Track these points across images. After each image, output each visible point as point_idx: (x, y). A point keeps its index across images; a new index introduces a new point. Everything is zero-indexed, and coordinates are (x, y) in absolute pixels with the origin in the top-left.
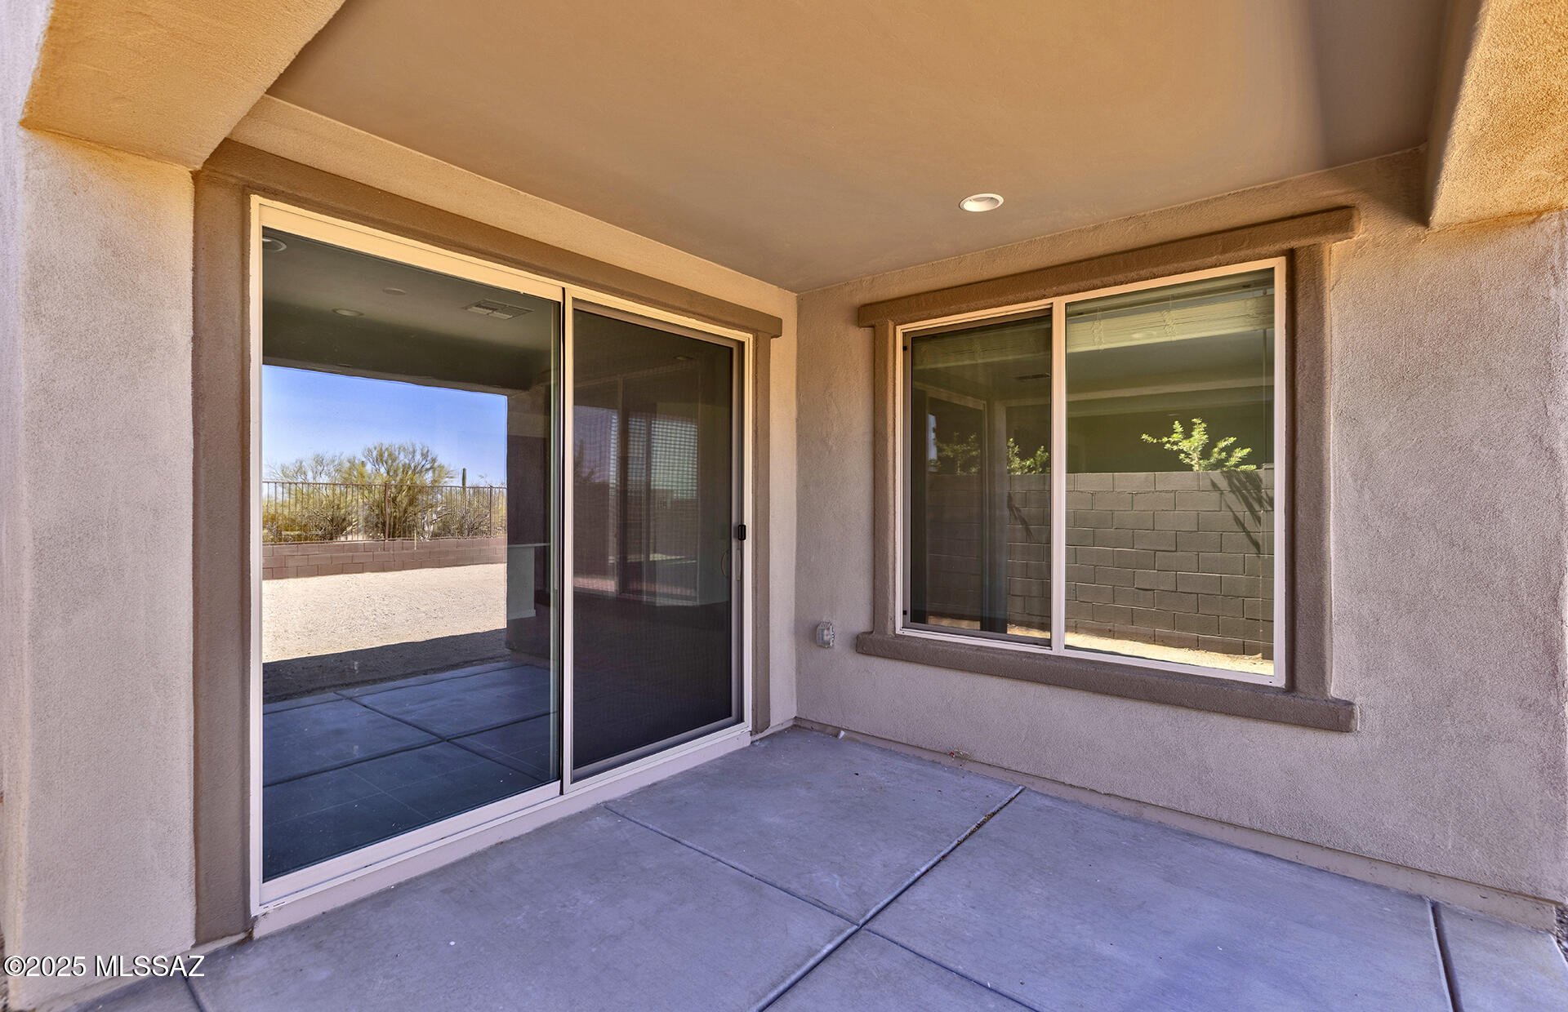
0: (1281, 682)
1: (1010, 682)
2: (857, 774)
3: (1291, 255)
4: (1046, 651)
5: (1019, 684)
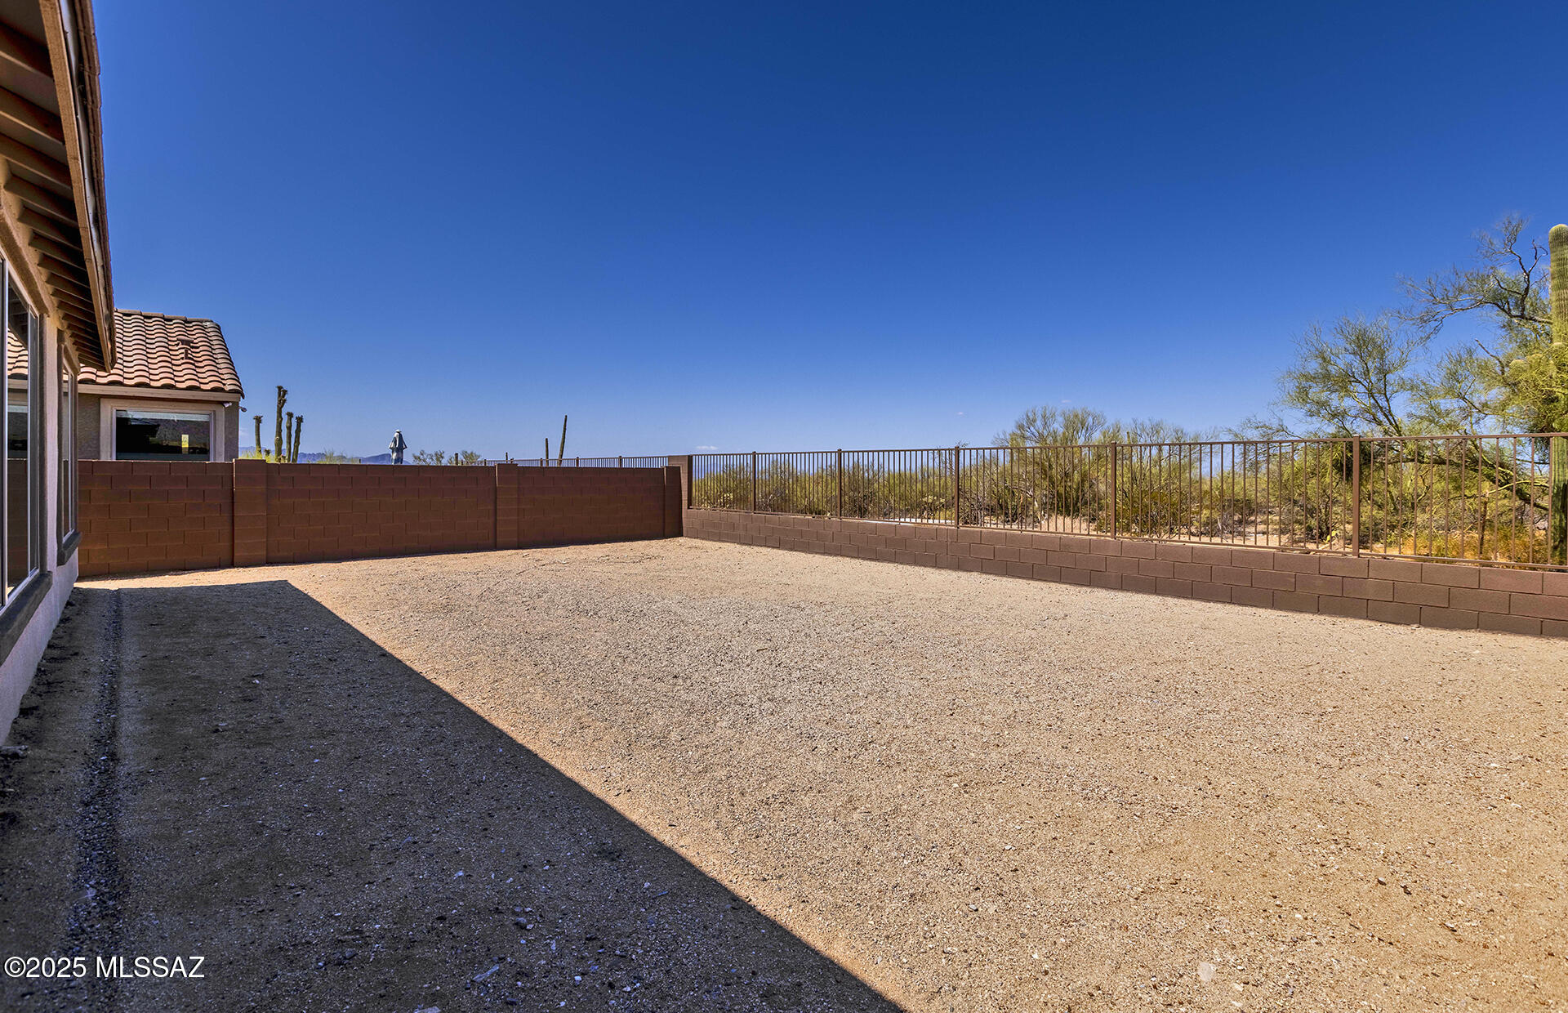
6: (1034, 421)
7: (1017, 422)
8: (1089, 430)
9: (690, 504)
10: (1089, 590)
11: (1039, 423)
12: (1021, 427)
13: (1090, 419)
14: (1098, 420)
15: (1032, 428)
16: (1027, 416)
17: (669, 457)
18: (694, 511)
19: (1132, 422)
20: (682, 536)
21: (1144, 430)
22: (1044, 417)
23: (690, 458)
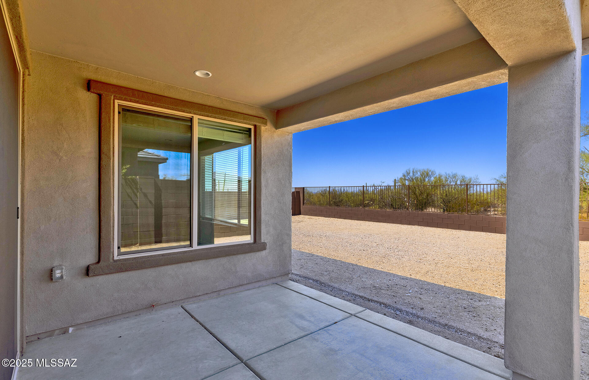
0: (252, 241)
1: (176, 265)
2: (121, 337)
3: (255, 126)
4: (191, 249)
5: (179, 265)
6: (409, 173)
7: (403, 174)
8: (430, 177)
9: (303, 204)
10: (459, 231)
11: (411, 174)
12: (404, 176)
13: (430, 173)
14: (433, 173)
15: (409, 176)
16: (407, 172)
17: (295, 188)
18: (305, 206)
19: (445, 174)
20: (301, 215)
21: (450, 176)
22: (413, 172)
23: (304, 188)
